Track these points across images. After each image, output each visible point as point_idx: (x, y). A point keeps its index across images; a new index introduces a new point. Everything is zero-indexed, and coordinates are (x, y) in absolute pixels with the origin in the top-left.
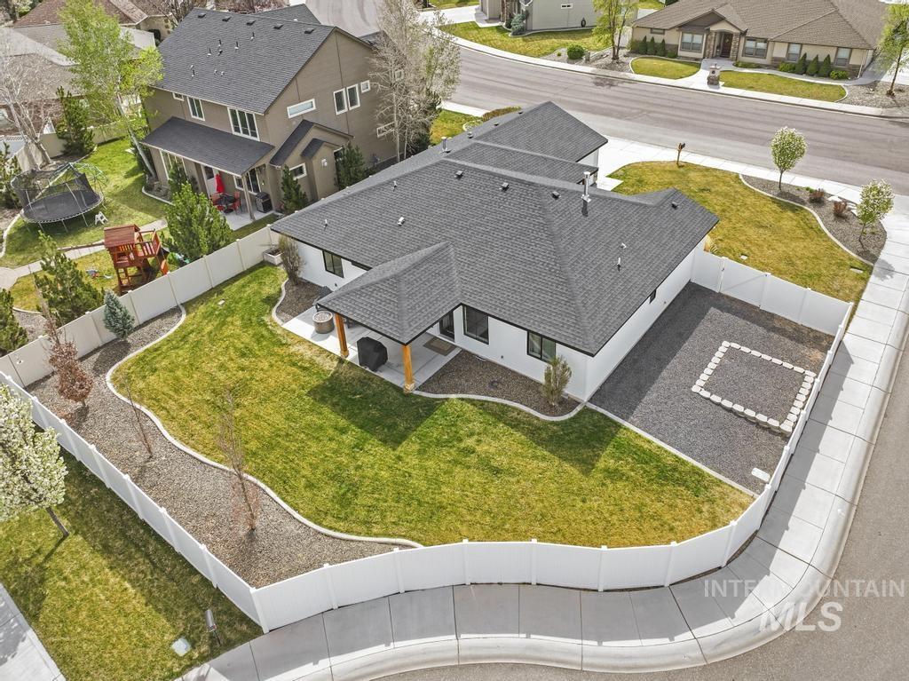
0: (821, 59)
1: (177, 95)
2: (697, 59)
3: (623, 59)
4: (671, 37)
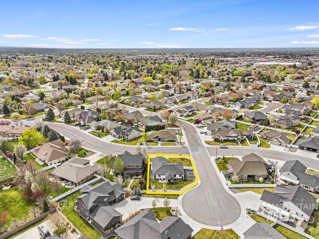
0: (172, 140)
2: (157, 142)
3: (147, 143)
4: (152, 139)
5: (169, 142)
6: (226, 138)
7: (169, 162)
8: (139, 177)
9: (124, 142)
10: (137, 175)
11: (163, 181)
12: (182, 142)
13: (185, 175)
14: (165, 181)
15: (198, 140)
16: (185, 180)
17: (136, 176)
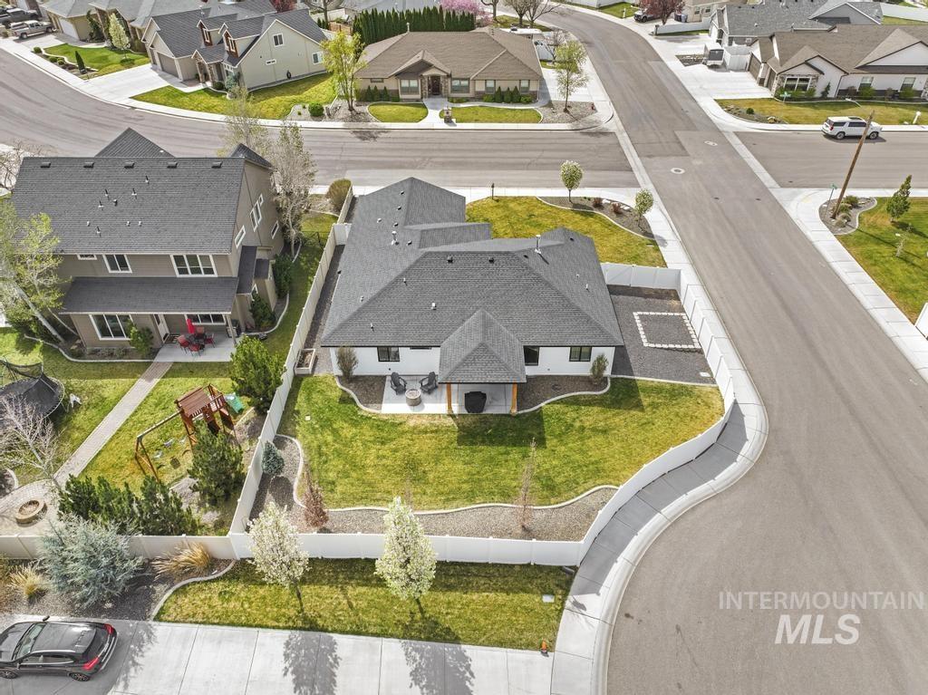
0: (512, 89)
1: (82, 256)
2: (417, 100)
3: (358, 109)
4: (392, 85)
5: (494, 100)
6: (855, 81)
7: (488, 229)
8: (214, 355)
9: (214, 101)
10: (200, 341)
11: (416, 403)
12: (577, 104)
13: (621, 353)
14: (436, 407)
15: (674, 94)
16: (623, 394)
17: (185, 345)
